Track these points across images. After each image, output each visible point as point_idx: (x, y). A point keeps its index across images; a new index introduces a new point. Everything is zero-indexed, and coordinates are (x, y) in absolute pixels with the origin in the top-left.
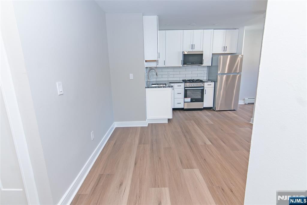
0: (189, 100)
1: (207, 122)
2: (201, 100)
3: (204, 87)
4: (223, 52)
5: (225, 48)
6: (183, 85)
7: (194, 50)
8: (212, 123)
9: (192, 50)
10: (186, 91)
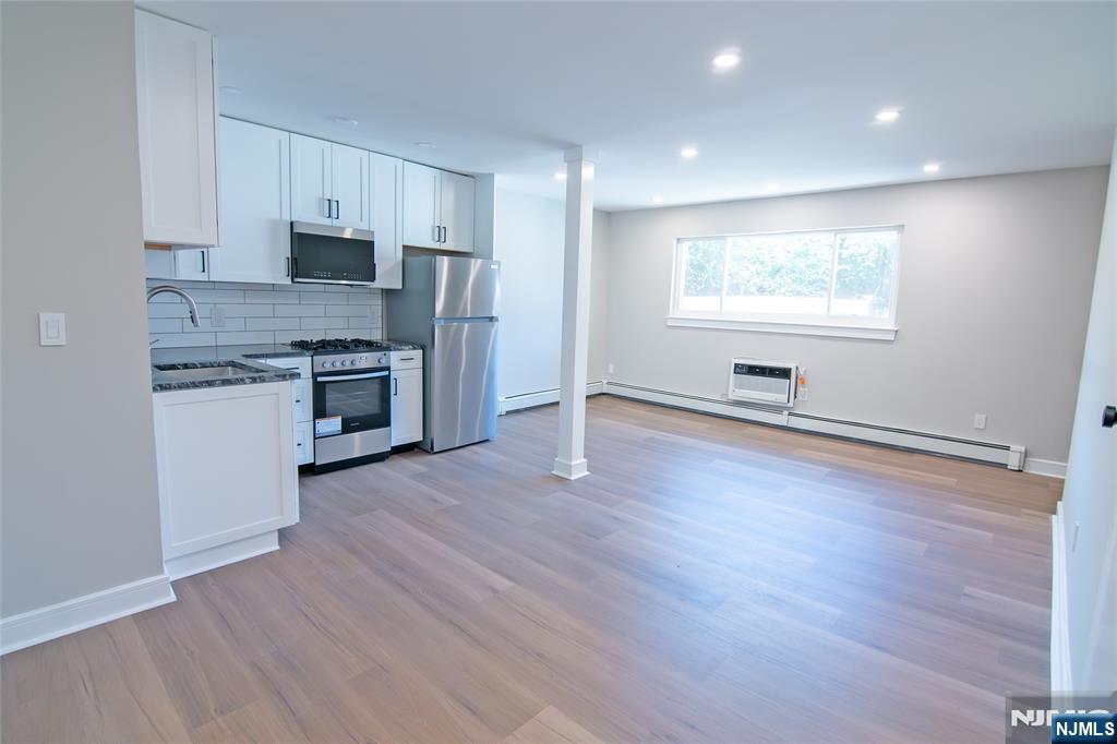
0: (333, 424)
1: (435, 501)
2: (382, 419)
3: (388, 369)
4: (436, 246)
5: (441, 232)
6: (303, 364)
7: (336, 223)
8: (455, 502)
9: (328, 222)
10: (319, 390)
